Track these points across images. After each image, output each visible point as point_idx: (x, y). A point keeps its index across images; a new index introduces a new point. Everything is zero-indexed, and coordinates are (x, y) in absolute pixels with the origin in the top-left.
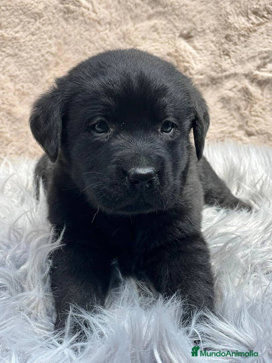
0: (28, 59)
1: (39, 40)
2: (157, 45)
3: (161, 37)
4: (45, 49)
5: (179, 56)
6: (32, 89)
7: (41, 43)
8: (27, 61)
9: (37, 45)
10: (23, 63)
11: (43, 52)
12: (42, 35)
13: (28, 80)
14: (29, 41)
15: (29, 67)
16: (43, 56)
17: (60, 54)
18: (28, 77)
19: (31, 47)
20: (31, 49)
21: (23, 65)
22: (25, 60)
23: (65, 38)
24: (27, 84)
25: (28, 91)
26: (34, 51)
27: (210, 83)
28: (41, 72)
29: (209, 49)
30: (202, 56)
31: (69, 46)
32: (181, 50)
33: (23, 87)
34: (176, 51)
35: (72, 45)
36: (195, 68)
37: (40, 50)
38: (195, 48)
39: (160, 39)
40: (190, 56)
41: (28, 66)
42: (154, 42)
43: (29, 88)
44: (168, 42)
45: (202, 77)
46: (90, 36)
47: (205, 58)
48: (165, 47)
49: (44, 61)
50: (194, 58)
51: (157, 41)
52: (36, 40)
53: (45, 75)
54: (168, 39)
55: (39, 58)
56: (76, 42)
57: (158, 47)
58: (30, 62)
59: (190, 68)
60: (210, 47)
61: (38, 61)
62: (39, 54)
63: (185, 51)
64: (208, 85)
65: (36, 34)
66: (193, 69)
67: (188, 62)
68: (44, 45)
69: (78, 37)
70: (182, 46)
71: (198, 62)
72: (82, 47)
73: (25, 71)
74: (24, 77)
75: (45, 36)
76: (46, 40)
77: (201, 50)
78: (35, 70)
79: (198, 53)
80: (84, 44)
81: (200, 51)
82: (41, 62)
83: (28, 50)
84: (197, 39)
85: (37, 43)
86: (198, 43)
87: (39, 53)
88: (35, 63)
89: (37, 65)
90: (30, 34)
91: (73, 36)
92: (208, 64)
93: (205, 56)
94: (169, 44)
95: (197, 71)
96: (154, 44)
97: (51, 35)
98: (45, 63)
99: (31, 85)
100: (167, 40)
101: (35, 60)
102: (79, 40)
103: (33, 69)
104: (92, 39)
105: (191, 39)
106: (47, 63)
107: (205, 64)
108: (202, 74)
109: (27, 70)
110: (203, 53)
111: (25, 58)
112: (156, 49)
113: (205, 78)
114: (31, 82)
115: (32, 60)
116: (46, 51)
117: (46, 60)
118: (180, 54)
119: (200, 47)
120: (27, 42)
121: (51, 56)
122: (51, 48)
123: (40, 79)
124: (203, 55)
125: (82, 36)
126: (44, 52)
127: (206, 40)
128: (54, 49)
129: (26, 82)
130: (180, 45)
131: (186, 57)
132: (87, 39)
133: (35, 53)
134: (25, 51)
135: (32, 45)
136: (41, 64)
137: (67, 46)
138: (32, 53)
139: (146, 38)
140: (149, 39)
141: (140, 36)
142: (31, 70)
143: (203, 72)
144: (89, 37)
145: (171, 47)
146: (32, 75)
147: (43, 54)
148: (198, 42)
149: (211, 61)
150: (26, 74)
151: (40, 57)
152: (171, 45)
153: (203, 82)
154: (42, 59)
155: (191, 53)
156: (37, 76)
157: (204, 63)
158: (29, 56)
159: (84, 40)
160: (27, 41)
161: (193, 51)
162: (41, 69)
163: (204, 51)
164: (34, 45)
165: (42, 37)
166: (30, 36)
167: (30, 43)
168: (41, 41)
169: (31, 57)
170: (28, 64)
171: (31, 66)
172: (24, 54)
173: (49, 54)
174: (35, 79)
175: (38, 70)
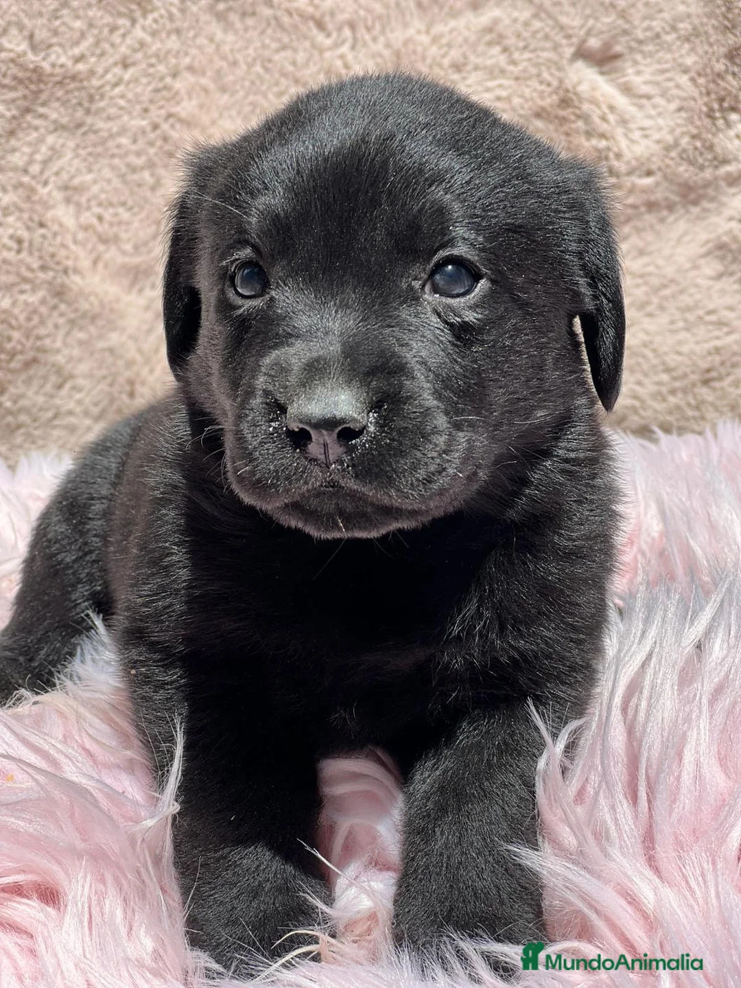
0: (112, 136)
1: (144, 80)
2: (500, 86)
3: (514, 63)
4: (161, 107)
5: (573, 118)
6: (128, 223)
7: (150, 88)
8: (111, 144)
9: (137, 95)
10: (99, 149)
11: (156, 114)
12: (152, 66)
13: (115, 200)
14: (116, 85)
15: (116, 161)
16: (155, 127)
17: (205, 119)
18: (116, 190)
19: (122, 103)
20: (121, 108)
21: (99, 155)
22: (103, 142)
23: (219, 72)
24: (111, 210)
25: (115, 229)
26: (130, 113)
27: (677, 199)
28: (152, 175)
29: (675, 92)
30: (650, 117)
31: (233, 94)
32: (580, 100)
33: (100, 218)
34: (565, 102)
35: (241, 93)
36: (628, 155)
37: (146, 110)
38: (627, 90)
39: (511, 68)
40: (611, 118)
41: (113, 156)
42: (493, 78)
43: (120, 223)
44: (539, 75)
45: (648, 181)
46: (294, 63)
47: (661, 121)
48: (527, 92)
49: (159, 143)
50: (623, 122)
51: (503, 72)
52: (136, 80)
53: (163, 181)
54: (537, 65)
55: (144, 132)
56: (253, 83)
57: (504, 94)
58: (119, 146)
59: (611, 155)
60: (678, 86)
61: (141, 143)
62: (144, 123)
63: (594, 102)
64: (671, 208)
65: (134, 64)
66: (618, 156)
67: (603, 136)
68: (159, 95)
69: (258, 68)
70: (583, 88)
71: (636, 135)
72: (271, 96)
73: (107, 173)
74: (102, 191)
75: (162, 68)
76: (162, 79)
77: (649, 97)
78: (134, 169)
79: (641, 107)
80: (275, 89)
81: (644, 101)
82: (151, 144)
83: (112, 111)
84: (636, 63)
85: (139, 90)
86: (640, 74)
87: (144, 119)
88: (134, 147)
89: (138, 154)
90: (116, 64)
91: (244, 67)
92: (670, 139)
93: (660, 114)
94: (541, 82)
95: (634, 163)
96: (491, 84)
97: (177, 66)
98: (161, 147)
99: (125, 215)
100: (534, 71)
101: (135, 141)
102: (259, 76)
103: (128, 165)
104: (299, 74)
105: (618, 63)
106: (167, 148)
107: (658, 142)
108: (649, 173)
109: (113, 168)
110: (654, 107)
111: (104, 134)
112: (499, 99)
113: (657, 184)
114: (124, 204)
115: (124, 141)
116: (163, 112)
117: (165, 139)
118: (578, 112)
119: (645, 89)
120: (108, 88)
121: (178, 126)
122: (178, 103)
123: (149, 194)
124: (653, 112)
125: (270, 66)
126: (158, 116)
127: (665, 66)
128: (186, 108)
129: (111, 205)
130: (579, 83)
131: (597, 120)
132: (284, 75)
133: (132, 118)
134: (104, 115)
135: (122, 96)
136: (152, 151)
137: (226, 97)
138: (126, 118)
139: (465, 64)
140: (476, 68)
141: (446, 62)
142: (124, 169)
143: (654, 167)
144: (290, 68)
145: (549, 90)
146: (125, 182)
147: (156, 120)
148: (638, 73)
149: (678, 131)
150: (109, 181)
151: (148, 129)
152: (549, 85)
153: (652, 198)
154: (152, 136)
155: (612, 108)
156: (139, 185)
157: (657, 136)
158: (115, 130)
159: (277, 75)
160: (108, 83)
161: (622, 101)
162: (151, 165)
163: (659, 100)
164: (130, 95)
165: (151, 70)
166: (118, 70)
167: (117, 90)
168: (149, 83)
169: (123, 131)
170: (116, 151)
171: (122, 157)
172: (101, 125)
173: (171, 120)
174: (132, 193)
175: (142, 168)
